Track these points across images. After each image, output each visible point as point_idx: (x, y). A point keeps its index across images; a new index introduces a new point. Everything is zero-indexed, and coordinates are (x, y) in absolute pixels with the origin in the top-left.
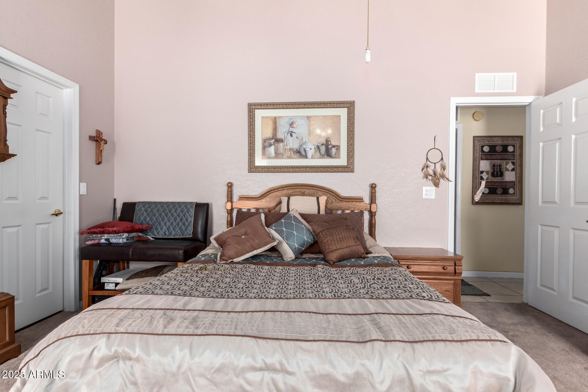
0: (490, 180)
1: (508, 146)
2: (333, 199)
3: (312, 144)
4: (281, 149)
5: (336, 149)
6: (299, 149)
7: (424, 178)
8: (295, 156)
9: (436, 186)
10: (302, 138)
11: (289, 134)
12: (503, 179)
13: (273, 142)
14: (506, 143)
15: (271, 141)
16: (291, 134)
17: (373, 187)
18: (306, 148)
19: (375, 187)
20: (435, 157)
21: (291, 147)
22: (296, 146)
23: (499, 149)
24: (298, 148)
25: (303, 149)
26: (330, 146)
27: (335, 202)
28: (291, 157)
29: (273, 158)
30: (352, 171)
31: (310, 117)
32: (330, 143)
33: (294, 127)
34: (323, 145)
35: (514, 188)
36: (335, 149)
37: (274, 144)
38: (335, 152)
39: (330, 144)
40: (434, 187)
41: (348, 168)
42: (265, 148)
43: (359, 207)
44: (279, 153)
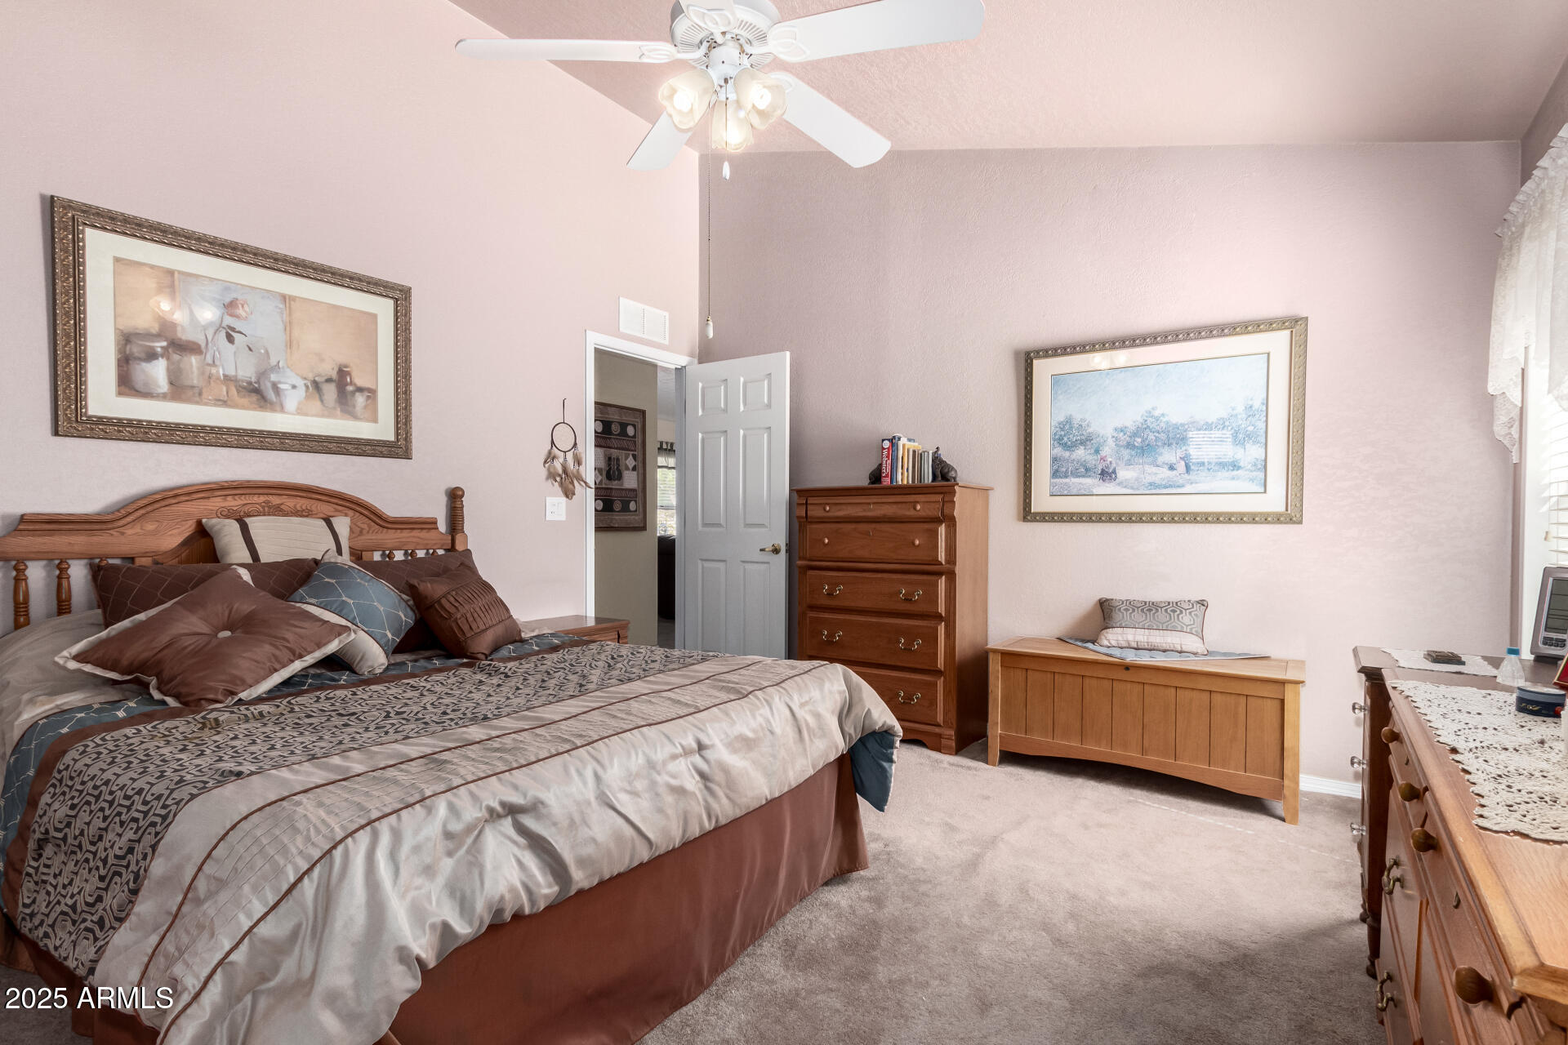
0: (604, 486)
1: (628, 424)
2: (364, 523)
3: (298, 375)
4: (192, 373)
5: (365, 396)
6: (258, 382)
7: (547, 479)
8: (245, 401)
9: (567, 497)
10: (267, 352)
11: (223, 334)
12: (622, 485)
13: (162, 347)
14: (625, 419)
15: (153, 342)
16: (227, 334)
17: (455, 497)
18: (280, 382)
19: (462, 496)
20: (564, 440)
21: (231, 372)
22: (246, 371)
23: (615, 429)
24: (253, 380)
25: (269, 385)
26: (350, 388)
27: (368, 532)
28: (229, 402)
29: (164, 397)
30: (407, 455)
31: (293, 299)
32: (349, 380)
33: (238, 317)
34: (329, 380)
35: (636, 501)
36: (362, 396)
37: (165, 353)
38: (364, 404)
39: (351, 383)
40: (565, 499)
41: (398, 448)
42: (130, 362)
43: (426, 542)
44: (188, 386)
